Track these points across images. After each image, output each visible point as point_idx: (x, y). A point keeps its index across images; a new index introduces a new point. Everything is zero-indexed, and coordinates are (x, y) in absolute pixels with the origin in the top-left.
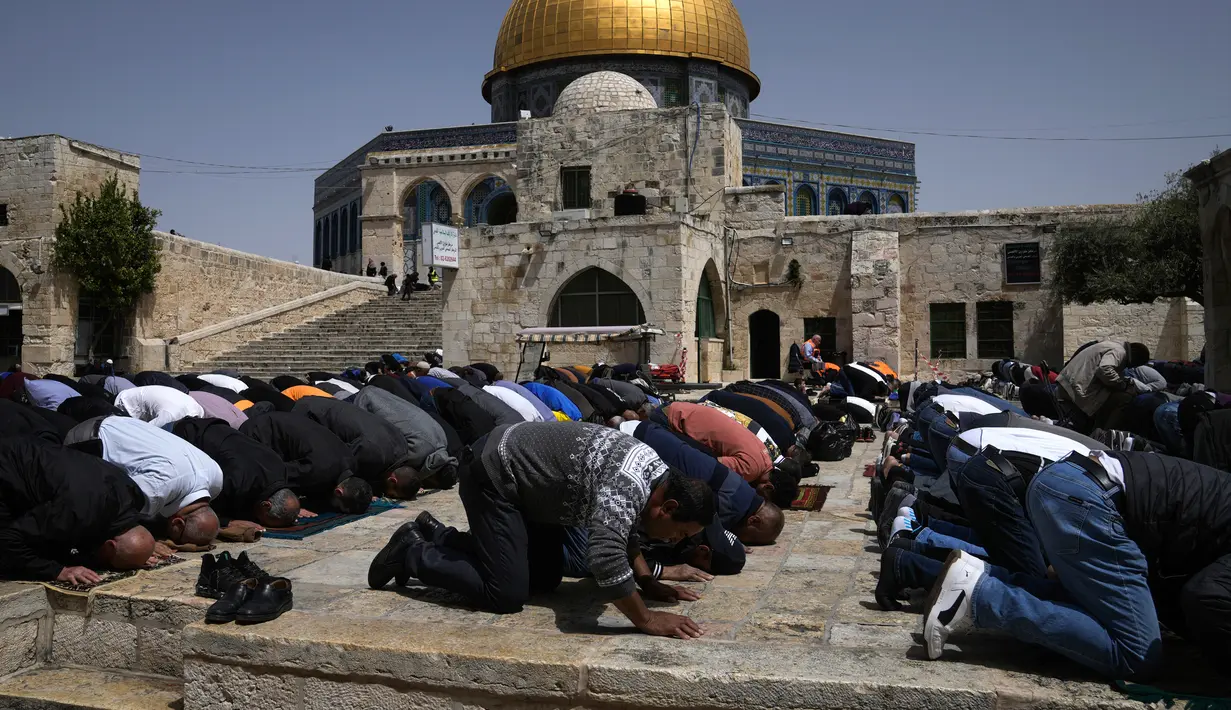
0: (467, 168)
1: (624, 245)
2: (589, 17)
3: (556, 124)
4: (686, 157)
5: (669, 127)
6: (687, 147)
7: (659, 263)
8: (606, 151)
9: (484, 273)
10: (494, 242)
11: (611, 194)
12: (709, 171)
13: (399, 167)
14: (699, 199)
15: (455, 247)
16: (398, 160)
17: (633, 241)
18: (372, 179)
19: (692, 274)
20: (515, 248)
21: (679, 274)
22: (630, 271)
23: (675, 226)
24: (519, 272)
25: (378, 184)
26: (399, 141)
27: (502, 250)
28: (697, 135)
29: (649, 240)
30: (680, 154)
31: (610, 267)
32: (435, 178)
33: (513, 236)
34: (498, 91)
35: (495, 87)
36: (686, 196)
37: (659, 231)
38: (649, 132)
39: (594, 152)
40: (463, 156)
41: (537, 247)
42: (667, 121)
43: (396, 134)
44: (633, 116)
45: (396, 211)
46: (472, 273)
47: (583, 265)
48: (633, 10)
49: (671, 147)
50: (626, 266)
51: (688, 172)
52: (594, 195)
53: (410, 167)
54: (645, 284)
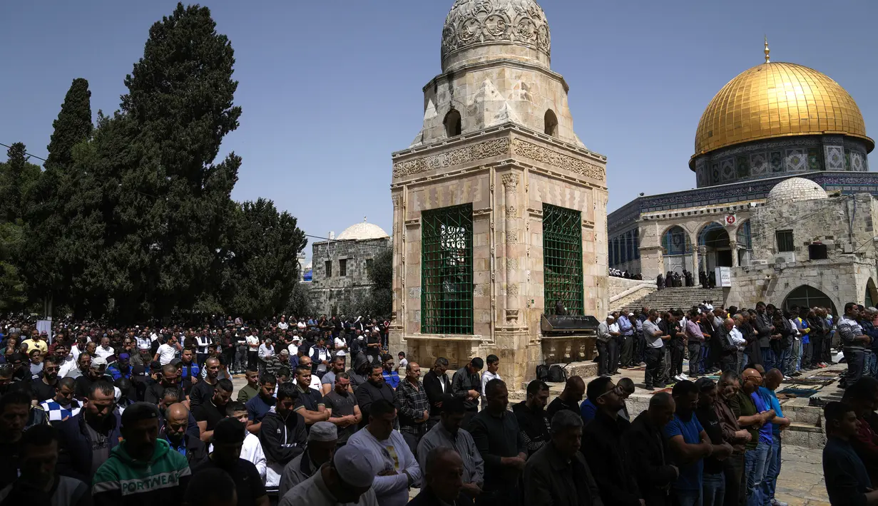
0: (699, 219)
1: (821, 274)
2: (753, 117)
3: (771, 209)
4: (849, 222)
5: (837, 207)
6: (849, 217)
7: (843, 282)
8: (801, 221)
9: (745, 289)
10: (749, 273)
11: (806, 244)
12: (863, 229)
13: (658, 220)
14: (858, 244)
15: (729, 276)
16: (658, 216)
17: (826, 272)
18: (644, 228)
19: (862, 288)
20: (761, 276)
21: (855, 288)
22: (826, 287)
23: (851, 264)
24: (764, 288)
25: (648, 230)
26: (649, 201)
27: (754, 277)
28: (854, 211)
29: (836, 271)
30: (844, 221)
31: (814, 285)
32: (680, 225)
33: (759, 271)
34: (700, 165)
35: (697, 163)
36: (850, 243)
37: (841, 267)
38: (825, 211)
39: (794, 222)
40: (695, 212)
41: (773, 276)
42: (835, 204)
43: (646, 197)
44: (815, 203)
45: (659, 244)
46: (738, 289)
47: (799, 284)
48: (783, 110)
49: (839, 218)
50: (823, 284)
51: (850, 230)
52: (796, 244)
53: (666, 220)
54: (836, 293)
